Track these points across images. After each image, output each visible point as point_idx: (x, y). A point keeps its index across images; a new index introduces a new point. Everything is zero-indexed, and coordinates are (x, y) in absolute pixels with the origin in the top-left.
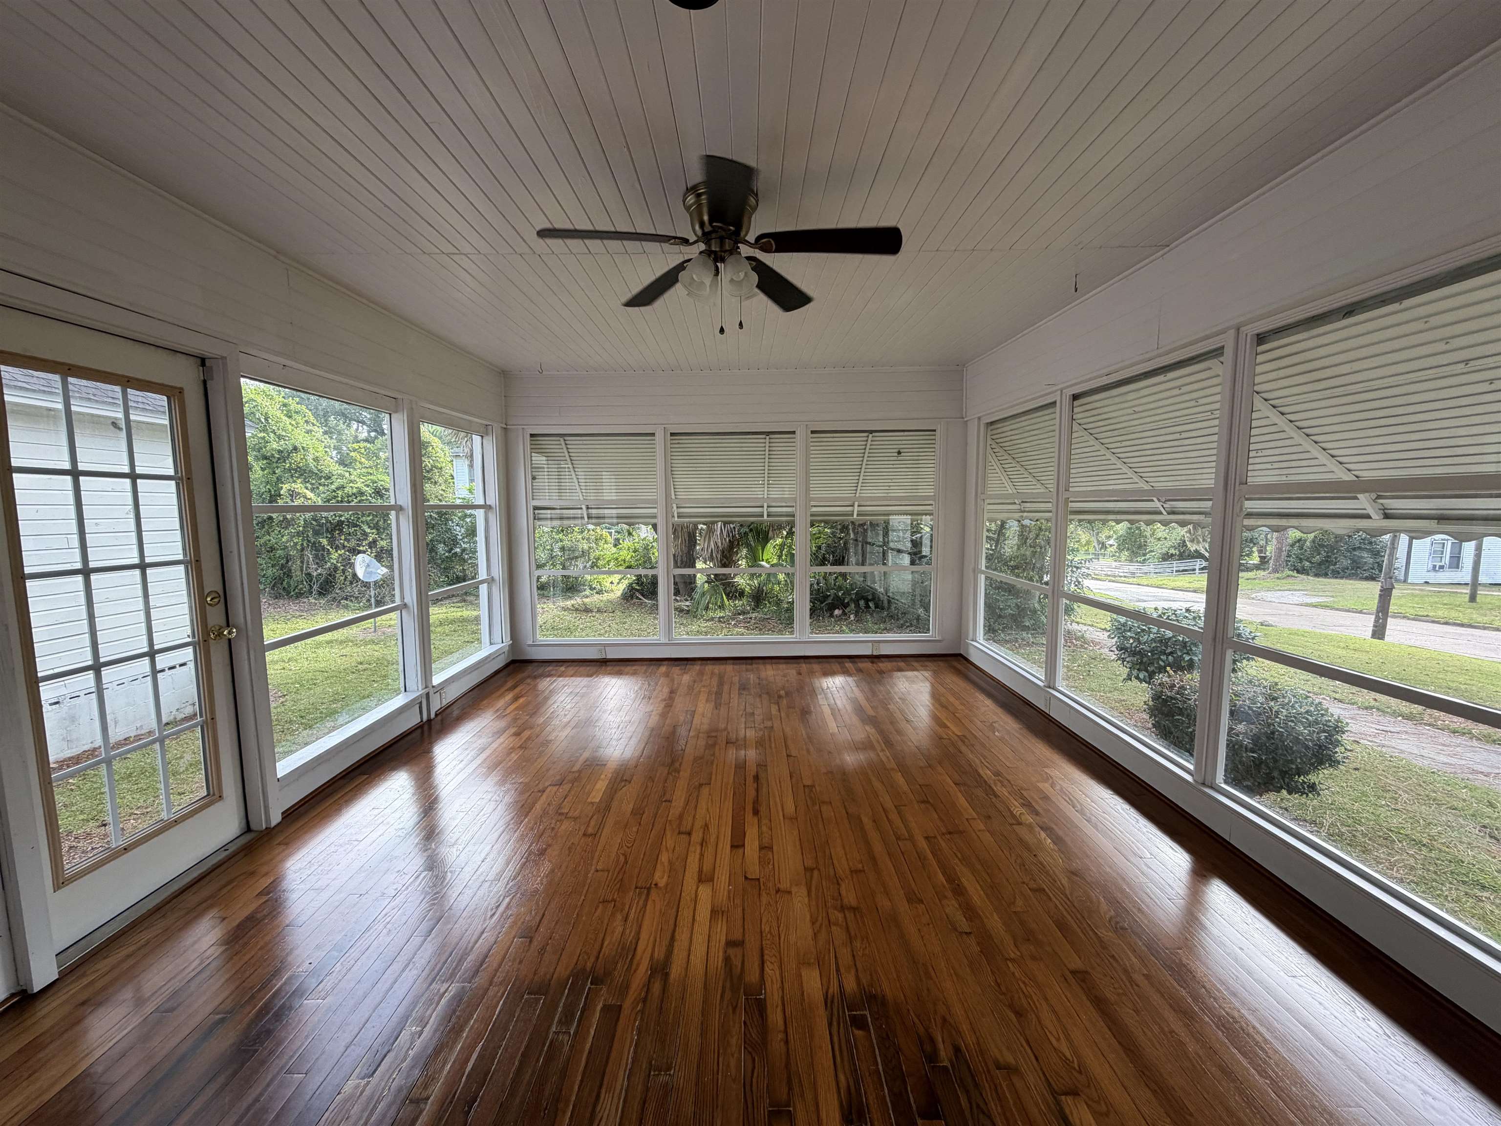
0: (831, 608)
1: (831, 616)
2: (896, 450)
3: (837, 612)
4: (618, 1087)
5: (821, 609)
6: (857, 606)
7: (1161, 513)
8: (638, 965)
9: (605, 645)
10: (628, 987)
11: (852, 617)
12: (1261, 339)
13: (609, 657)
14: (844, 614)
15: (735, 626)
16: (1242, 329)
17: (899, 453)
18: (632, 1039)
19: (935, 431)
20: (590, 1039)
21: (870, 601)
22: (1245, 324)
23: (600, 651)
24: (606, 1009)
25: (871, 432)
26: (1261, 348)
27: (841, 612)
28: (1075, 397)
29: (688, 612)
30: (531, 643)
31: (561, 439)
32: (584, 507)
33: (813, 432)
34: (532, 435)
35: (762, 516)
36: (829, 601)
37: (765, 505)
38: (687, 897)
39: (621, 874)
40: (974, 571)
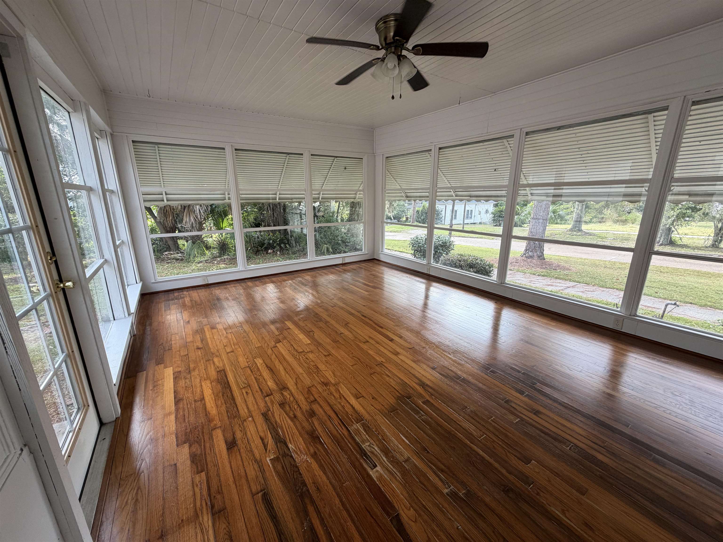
0: (267, 249)
1: (267, 253)
2: (344, 167)
3: (270, 251)
4: (461, 419)
5: (262, 250)
6: (281, 247)
7: (453, 196)
8: (414, 386)
9: (207, 276)
10: (421, 394)
11: (278, 253)
12: (527, 134)
13: (210, 282)
14: (274, 251)
15: (218, 264)
16: (522, 129)
17: (345, 168)
18: (445, 406)
19: (362, 159)
20: (433, 413)
21: (287, 244)
22: (524, 128)
23: (204, 280)
24: (423, 403)
25: (337, 157)
26: (526, 137)
27: (272, 251)
28: (440, 149)
29: (182, 260)
30: (154, 281)
31: (156, 146)
32: (164, 193)
33: (312, 155)
34: (133, 141)
35: (276, 199)
36: (265, 246)
37: (278, 193)
38: (399, 361)
39: (363, 364)
40: (382, 222)
